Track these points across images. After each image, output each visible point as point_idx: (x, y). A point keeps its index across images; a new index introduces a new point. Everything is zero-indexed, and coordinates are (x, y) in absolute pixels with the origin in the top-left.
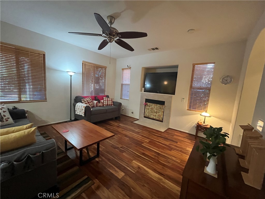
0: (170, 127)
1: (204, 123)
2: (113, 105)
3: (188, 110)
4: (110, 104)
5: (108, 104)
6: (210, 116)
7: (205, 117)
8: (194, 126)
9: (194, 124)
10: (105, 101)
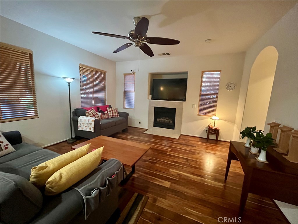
0: (182, 134)
1: (214, 126)
2: (118, 116)
3: (198, 115)
4: (116, 115)
5: (113, 115)
6: (219, 119)
7: (215, 120)
8: (205, 130)
9: (204, 128)
10: (110, 112)
